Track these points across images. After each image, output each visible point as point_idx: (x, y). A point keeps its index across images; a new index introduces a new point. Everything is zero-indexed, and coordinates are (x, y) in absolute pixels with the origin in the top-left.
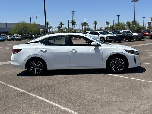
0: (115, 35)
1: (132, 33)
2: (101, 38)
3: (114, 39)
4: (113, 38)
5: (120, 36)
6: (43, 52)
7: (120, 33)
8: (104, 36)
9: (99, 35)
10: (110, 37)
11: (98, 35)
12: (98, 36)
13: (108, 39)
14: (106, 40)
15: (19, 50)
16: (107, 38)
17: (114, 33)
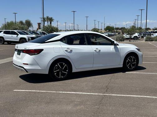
6: (68, 52)
8: (25, 36)
9: (18, 35)
11: (16, 35)
15: (41, 50)
16: (29, 39)
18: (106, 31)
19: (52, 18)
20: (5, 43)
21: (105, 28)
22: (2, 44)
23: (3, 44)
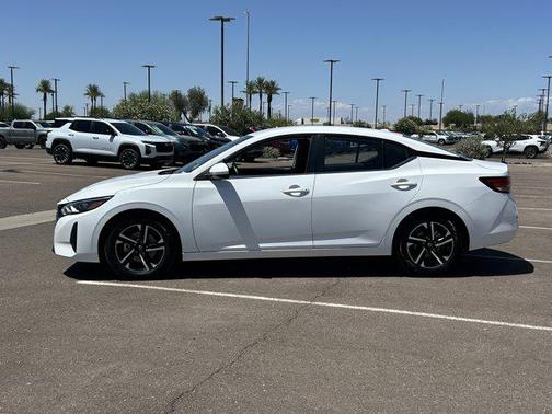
0: (173, 139)
1: (223, 135)
2: (124, 147)
3: (172, 153)
4: (171, 151)
5: (190, 142)
7: (186, 134)
8: (137, 140)
9: (113, 134)
10: (160, 146)
11: (109, 136)
12: (111, 140)
13: (154, 154)
14: (144, 155)
16: (148, 150)
17: (167, 132)
18: (446, 125)
19: (273, 83)
20: (74, 161)
21: (444, 115)
22: (65, 164)
23: (69, 163)
